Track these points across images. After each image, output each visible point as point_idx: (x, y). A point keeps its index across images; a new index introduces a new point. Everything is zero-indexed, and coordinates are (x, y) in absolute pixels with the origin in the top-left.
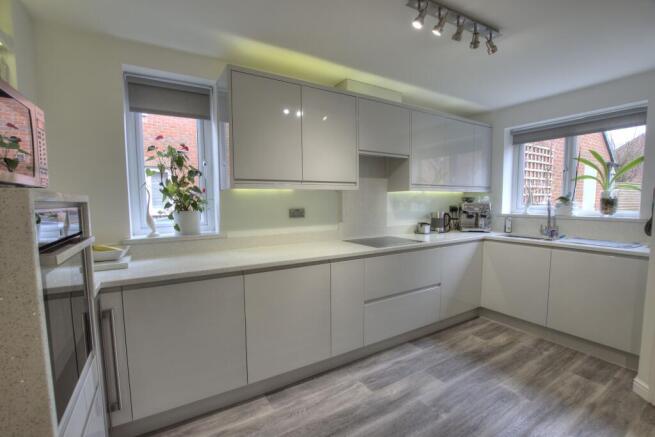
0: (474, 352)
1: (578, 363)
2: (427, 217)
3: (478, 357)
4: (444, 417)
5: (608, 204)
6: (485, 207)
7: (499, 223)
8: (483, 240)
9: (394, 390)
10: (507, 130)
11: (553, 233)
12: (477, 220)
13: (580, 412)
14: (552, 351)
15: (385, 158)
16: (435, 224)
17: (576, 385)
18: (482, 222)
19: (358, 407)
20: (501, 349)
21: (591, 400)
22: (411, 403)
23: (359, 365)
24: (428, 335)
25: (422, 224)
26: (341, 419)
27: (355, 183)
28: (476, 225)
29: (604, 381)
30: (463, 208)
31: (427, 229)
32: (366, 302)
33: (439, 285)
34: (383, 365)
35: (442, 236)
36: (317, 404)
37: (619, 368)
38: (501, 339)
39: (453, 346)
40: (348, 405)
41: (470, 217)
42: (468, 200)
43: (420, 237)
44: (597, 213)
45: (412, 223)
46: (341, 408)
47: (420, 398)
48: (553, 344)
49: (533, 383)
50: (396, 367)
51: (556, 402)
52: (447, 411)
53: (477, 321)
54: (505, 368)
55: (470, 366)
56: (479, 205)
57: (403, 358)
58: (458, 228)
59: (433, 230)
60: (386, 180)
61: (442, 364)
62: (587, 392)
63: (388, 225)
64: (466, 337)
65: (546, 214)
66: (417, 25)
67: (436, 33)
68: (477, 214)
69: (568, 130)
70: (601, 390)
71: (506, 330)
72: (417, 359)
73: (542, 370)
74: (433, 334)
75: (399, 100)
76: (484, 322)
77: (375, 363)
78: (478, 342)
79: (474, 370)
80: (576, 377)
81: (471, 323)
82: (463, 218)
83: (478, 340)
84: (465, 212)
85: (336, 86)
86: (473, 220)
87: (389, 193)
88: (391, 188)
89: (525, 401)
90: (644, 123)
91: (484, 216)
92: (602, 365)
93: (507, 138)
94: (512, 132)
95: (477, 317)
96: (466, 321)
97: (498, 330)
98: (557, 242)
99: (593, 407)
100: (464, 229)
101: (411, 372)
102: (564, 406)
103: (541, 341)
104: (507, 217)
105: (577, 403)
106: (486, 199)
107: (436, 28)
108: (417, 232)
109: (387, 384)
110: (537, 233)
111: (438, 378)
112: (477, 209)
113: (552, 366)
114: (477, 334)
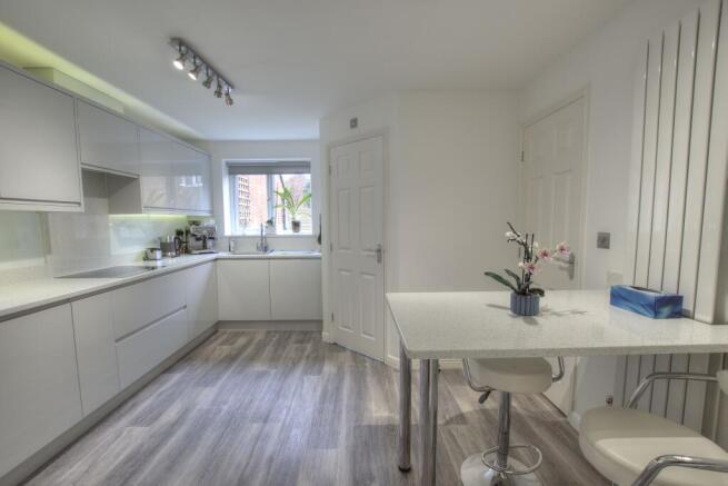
0: (226, 357)
1: (294, 338)
2: (155, 242)
3: (231, 359)
4: (225, 408)
5: (296, 225)
6: (212, 230)
7: (225, 244)
8: (216, 260)
9: (171, 414)
10: (224, 160)
11: (266, 249)
12: (204, 242)
13: (303, 362)
14: (277, 336)
15: (103, 174)
16: (165, 248)
17: (297, 349)
18: (210, 243)
19: (142, 445)
20: (244, 347)
21: (306, 353)
22: (193, 414)
23: (117, 415)
24: (178, 361)
25: (152, 250)
26: (130, 463)
27: (79, 204)
28: (205, 247)
29: (309, 341)
30: (192, 231)
31: (158, 254)
32: (117, 341)
33: (185, 307)
34: (147, 401)
35: (175, 260)
36: (87, 471)
37: (312, 332)
38: (242, 341)
39: (207, 360)
40: (128, 451)
41: (198, 239)
42: (195, 223)
43: (151, 264)
44: (290, 232)
45: (139, 249)
46: (121, 457)
47: (198, 407)
48: (276, 332)
49: (274, 359)
50: (163, 396)
51: (290, 364)
52: (225, 403)
53: (218, 334)
54: (252, 359)
55: (227, 368)
56: (206, 228)
57: (163, 389)
58: (187, 252)
59: (164, 256)
60: (105, 201)
61: (204, 376)
62: (303, 351)
63: (113, 253)
64: (215, 350)
65: (259, 233)
66: (178, 65)
67: (192, 76)
68: (205, 237)
69: (268, 169)
70: (309, 347)
71: (243, 333)
72: (178, 384)
73: (276, 350)
74: (182, 359)
75: (121, 111)
76: (225, 333)
77: (134, 406)
78: (226, 349)
79: (232, 369)
80: (295, 346)
81: (213, 338)
82: (192, 241)
83: (225, 347)
84: (194, 235)
85: (24, 68)
86: (201, 243)
87: (112, 216)
88: (113, 210)
89: (273, 371)
90: (309, 172)
91: (213, 238)
92: (305, 333)
93: (224, 170)
94: (227, 164)
95: (217, 331)
96: (208, 338)
97: (237, 335)
98: (271, 255)
99: (308, 357)
100: (194, 252)
101: (180, 393)
102: (295, 364)
103: (269, 332)
104: (230, 238)
105: (300, 358)
106: (212, 222)
107: (192, 72)
108: (146, 258)
109: (160, 414)
110: (254, 249)
111: (207, 386)
112: (205, 232)
113: (281, 344)
114: (221, 344)
